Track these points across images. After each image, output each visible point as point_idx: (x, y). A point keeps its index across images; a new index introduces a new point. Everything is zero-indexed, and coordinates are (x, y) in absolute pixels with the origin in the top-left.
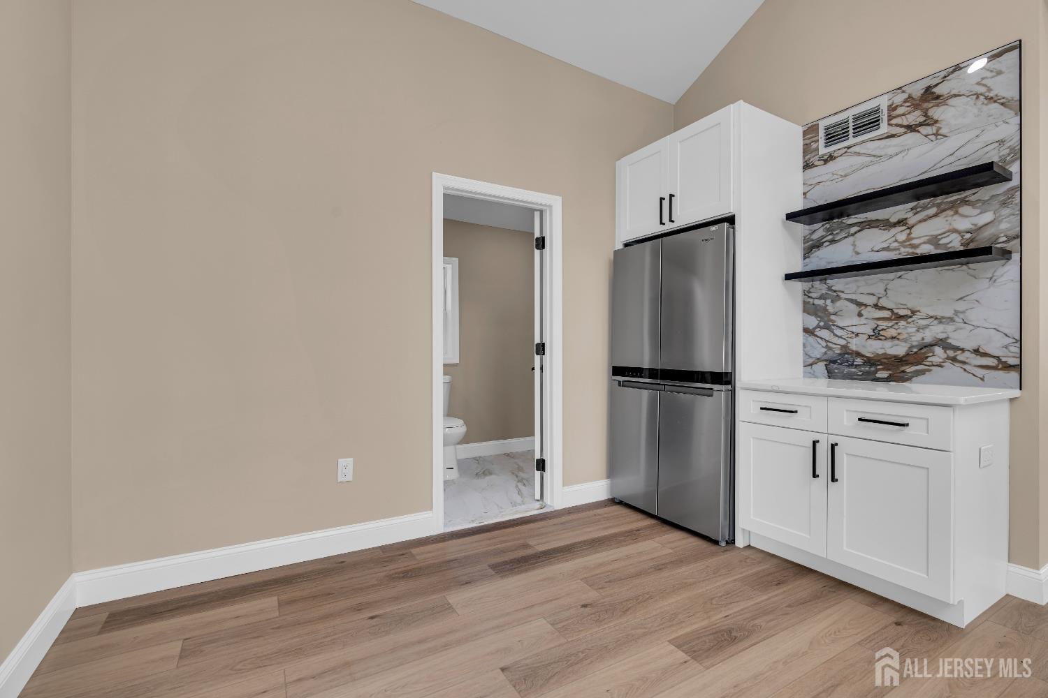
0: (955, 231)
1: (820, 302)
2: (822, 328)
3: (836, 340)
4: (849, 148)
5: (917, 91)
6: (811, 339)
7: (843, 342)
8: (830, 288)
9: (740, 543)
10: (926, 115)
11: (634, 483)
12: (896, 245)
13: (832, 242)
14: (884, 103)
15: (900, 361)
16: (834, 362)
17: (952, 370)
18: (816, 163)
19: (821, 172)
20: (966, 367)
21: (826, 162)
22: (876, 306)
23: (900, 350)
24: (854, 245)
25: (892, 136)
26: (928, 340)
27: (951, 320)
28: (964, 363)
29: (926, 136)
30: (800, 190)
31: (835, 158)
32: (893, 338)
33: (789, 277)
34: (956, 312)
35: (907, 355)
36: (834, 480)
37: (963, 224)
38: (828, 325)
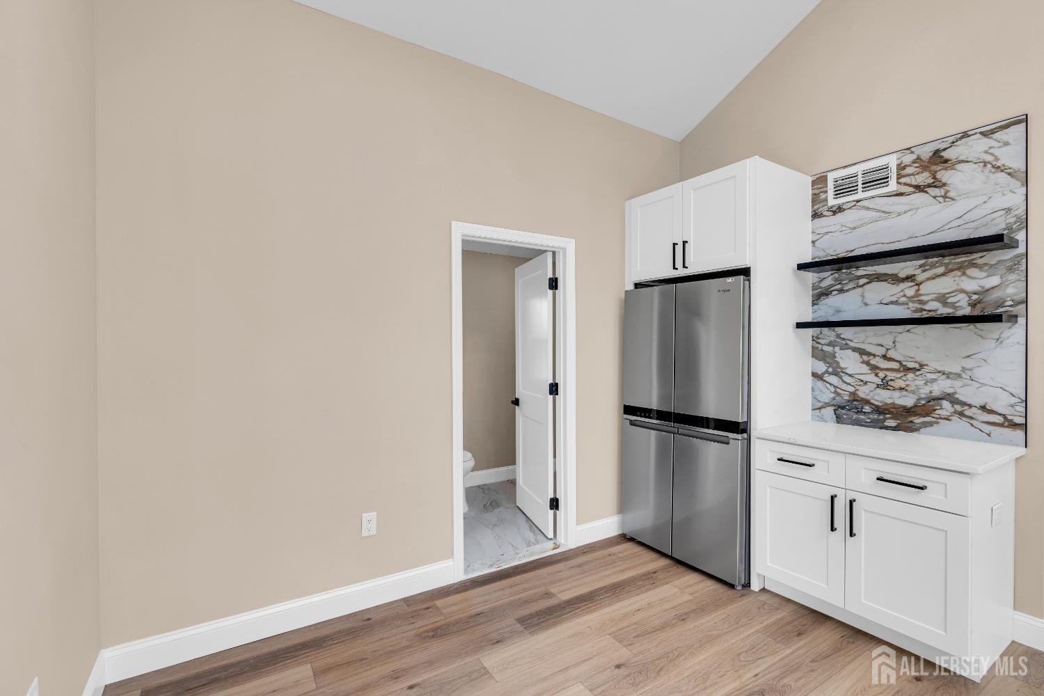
0: (962, 291)
1: (829, 349)
2: (830, 374)
3: (844, 386)
4: (858, 201)
5: (926, 152)
6: (820, 384)
7: (852, 389)
8: (838, 336)
9: (755, 586)
10: (934, 178)
11: (643, 518)
12: (904, 299)
13: (841, 291)
14: (892, 161)
15: (909, 411)
16: (843, 408)
17: (958, 424)
18: (825, 213)
19: (829, 222)
20: (972, 422)
21: (834, 213)
22: (884, 357)
23: (909, 401)
24: (863, 296)
25: (901, 194)
26: (936, 393)
27: (959, 376)
28: (971, 418)
29: (935, 197)
30: (810, 238)
31: (844, 210)
32: (901, 389)
33: (800, 325)
34: (964, 369)
35: (916, 406)
36: (852, 534)
37: (971, 285)
38: (837, 371)
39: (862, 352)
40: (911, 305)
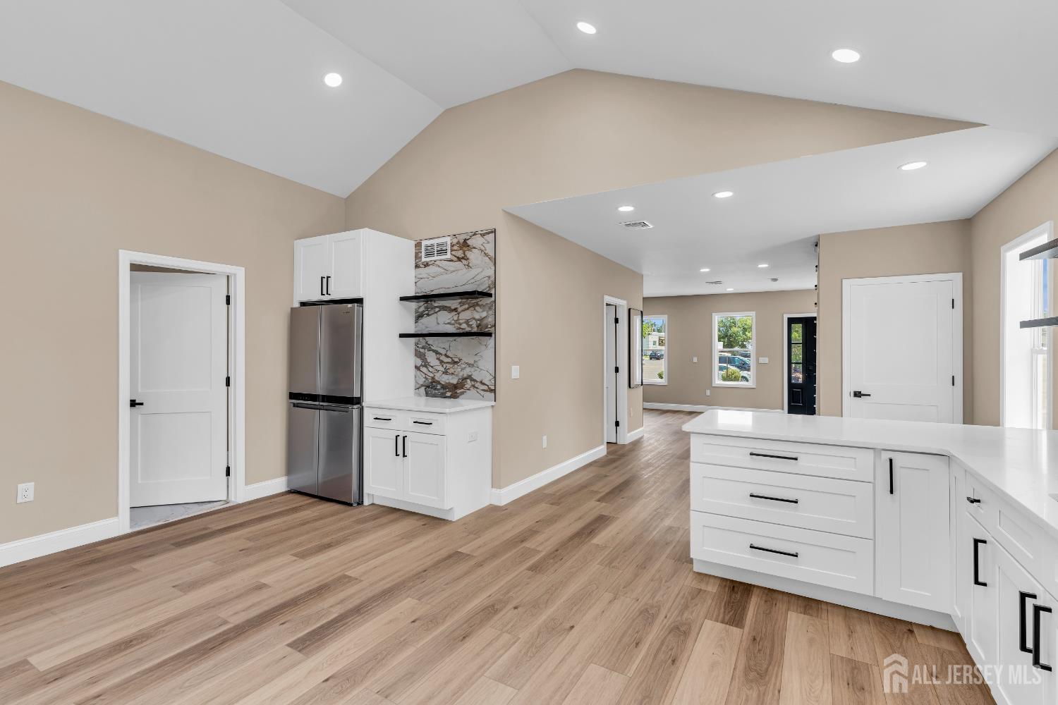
0: (474, 319)
1: (422, 350)
2: (423, 366)
3: (429, 374)
4: (435, 261)
5: (461, 239)
6: (418, 372)
7: (432, 375)
8: (427, 343)
9: (366, 502)
10: (464, 254)
12: (453, 322)
13: (428, 315)
14: (448, 240)
15: (455, 387)
16: (428, 387)
17: (473, 391)
18: (421, 266)
19: (422, 272)
20: (478, 390)
21: (425, 266)
22: (446, 355)
23: (454, 381)
24: (438, 318)
25: (452, 261)
26: (465, 375)
27: (473, 365)
28: (477, 388)
29: (464, 266)
30: (414, 280)
31: (429, 265)
32: (453, 374)
33: (402, 336)
34: (475, 362)
35: (458, 383)
37: (477, 317)
38: (426, 364)
39: (437, 353)
40: (456, 325)
